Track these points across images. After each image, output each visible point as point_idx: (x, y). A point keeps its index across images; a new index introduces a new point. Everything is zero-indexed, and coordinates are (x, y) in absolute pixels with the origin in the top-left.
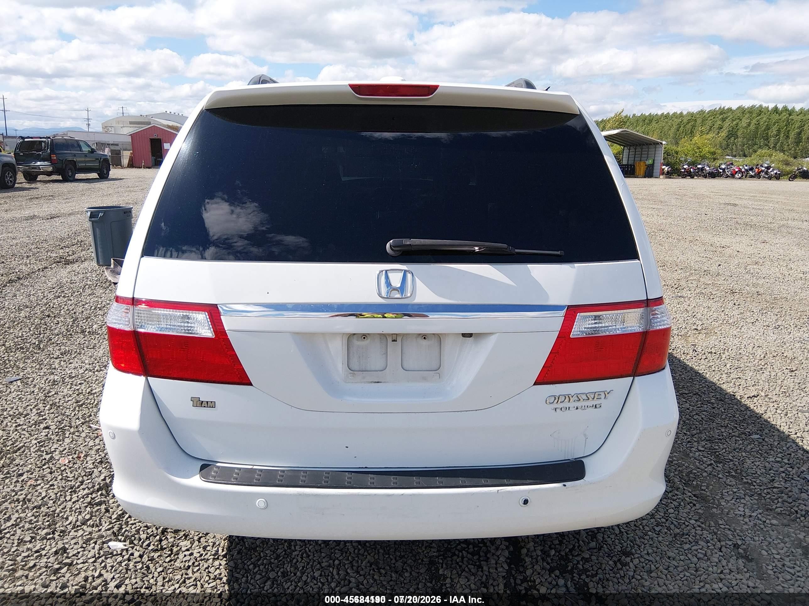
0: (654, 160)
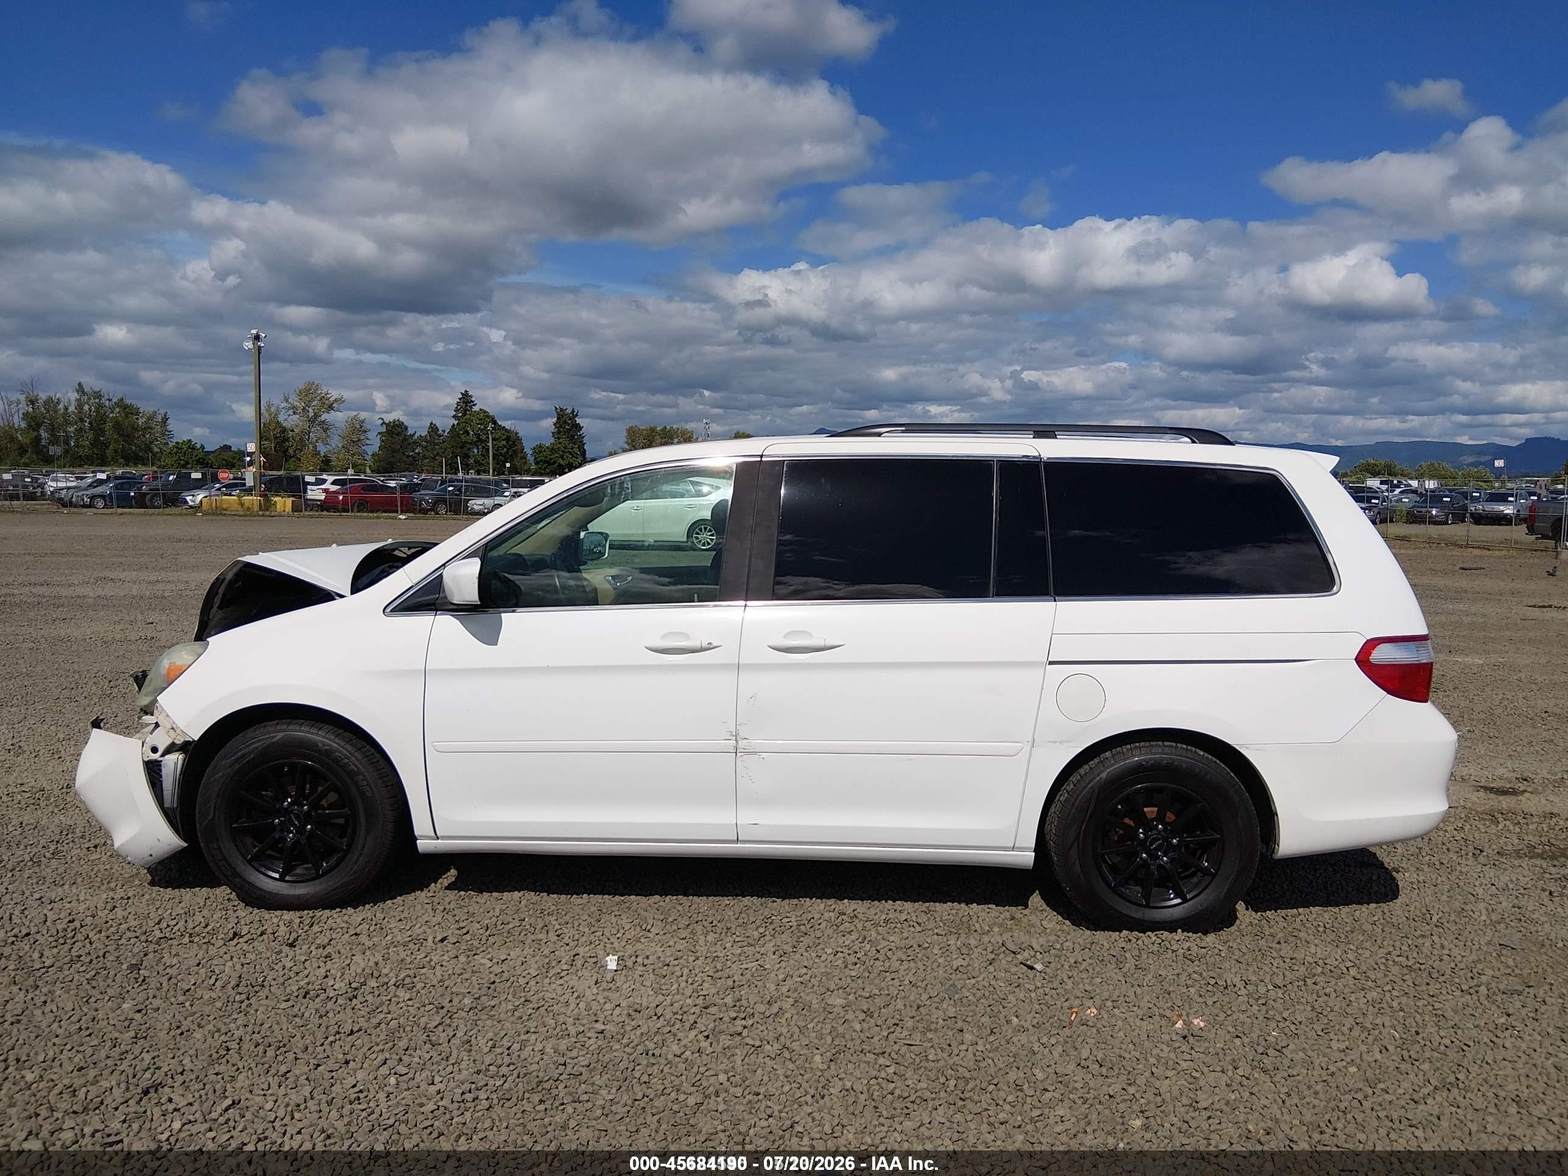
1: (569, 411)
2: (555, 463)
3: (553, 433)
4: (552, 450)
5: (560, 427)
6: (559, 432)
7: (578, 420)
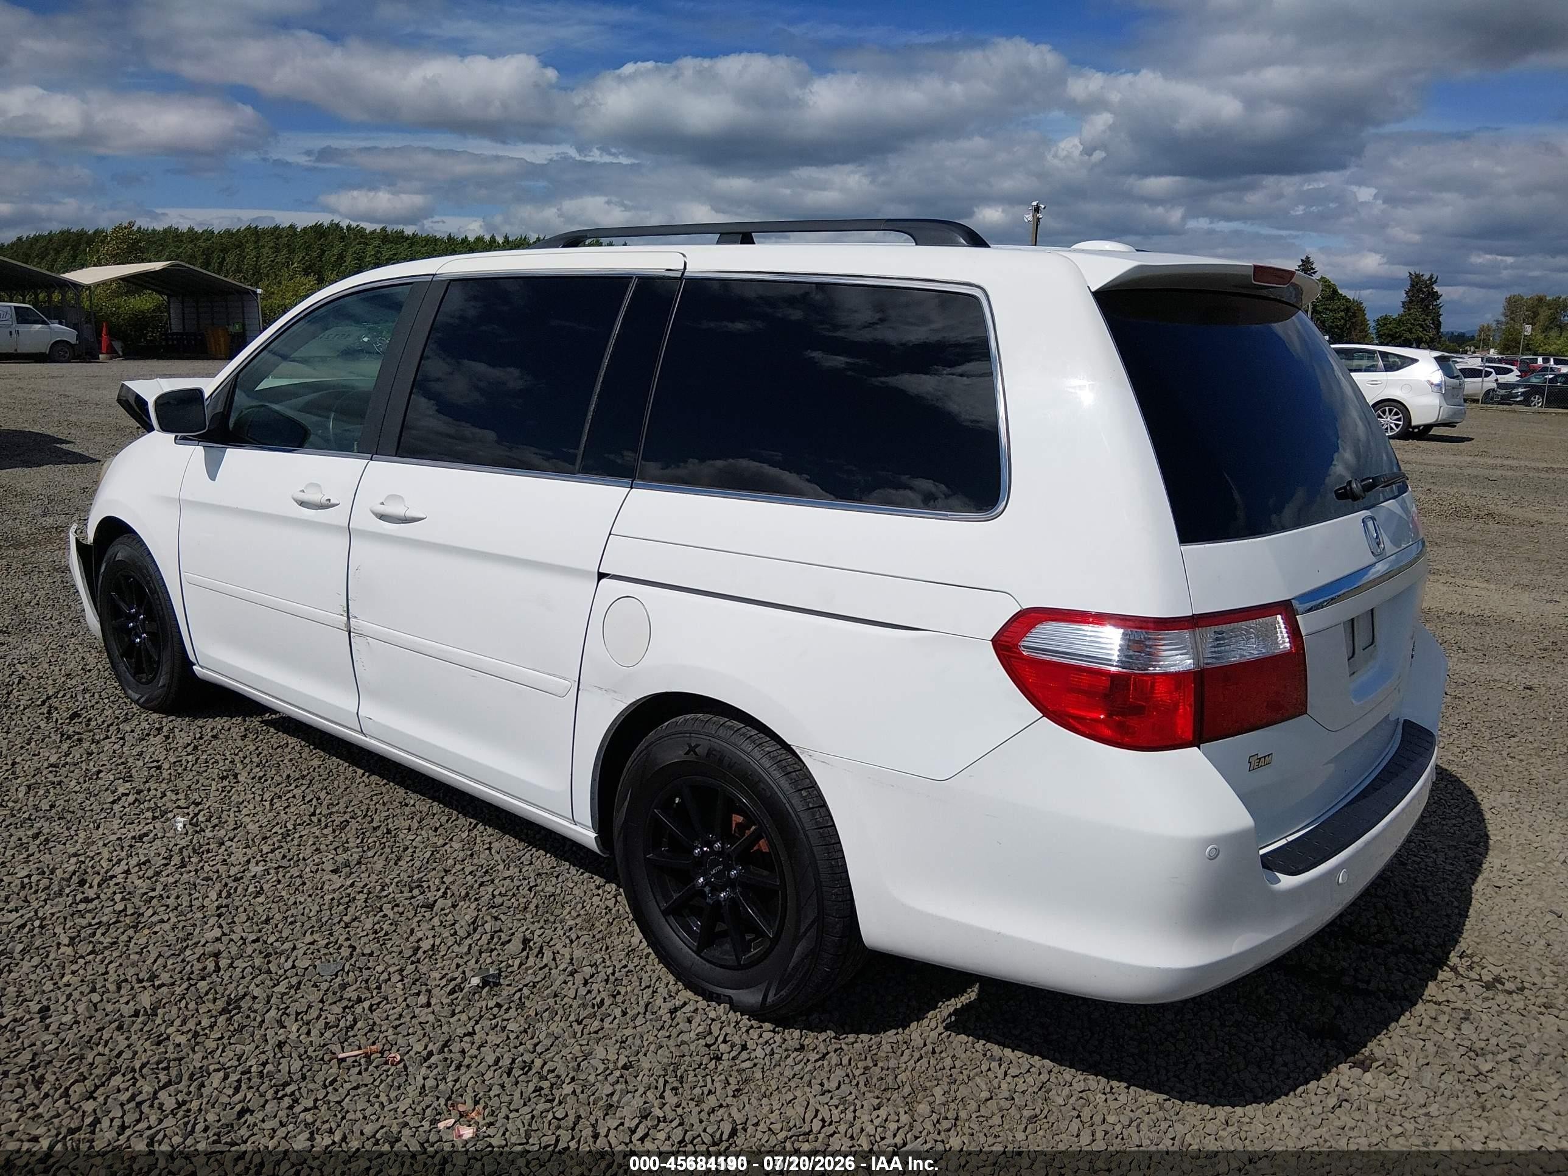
0: (244, 325)
1: (1426, 277)
2: (1400, 337)
3: (1403, 303)
4: (1399, 322)
5: (1413, 296)
6: (1411, 301)
7: (1436, 289)
